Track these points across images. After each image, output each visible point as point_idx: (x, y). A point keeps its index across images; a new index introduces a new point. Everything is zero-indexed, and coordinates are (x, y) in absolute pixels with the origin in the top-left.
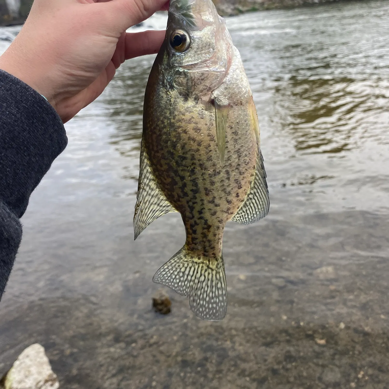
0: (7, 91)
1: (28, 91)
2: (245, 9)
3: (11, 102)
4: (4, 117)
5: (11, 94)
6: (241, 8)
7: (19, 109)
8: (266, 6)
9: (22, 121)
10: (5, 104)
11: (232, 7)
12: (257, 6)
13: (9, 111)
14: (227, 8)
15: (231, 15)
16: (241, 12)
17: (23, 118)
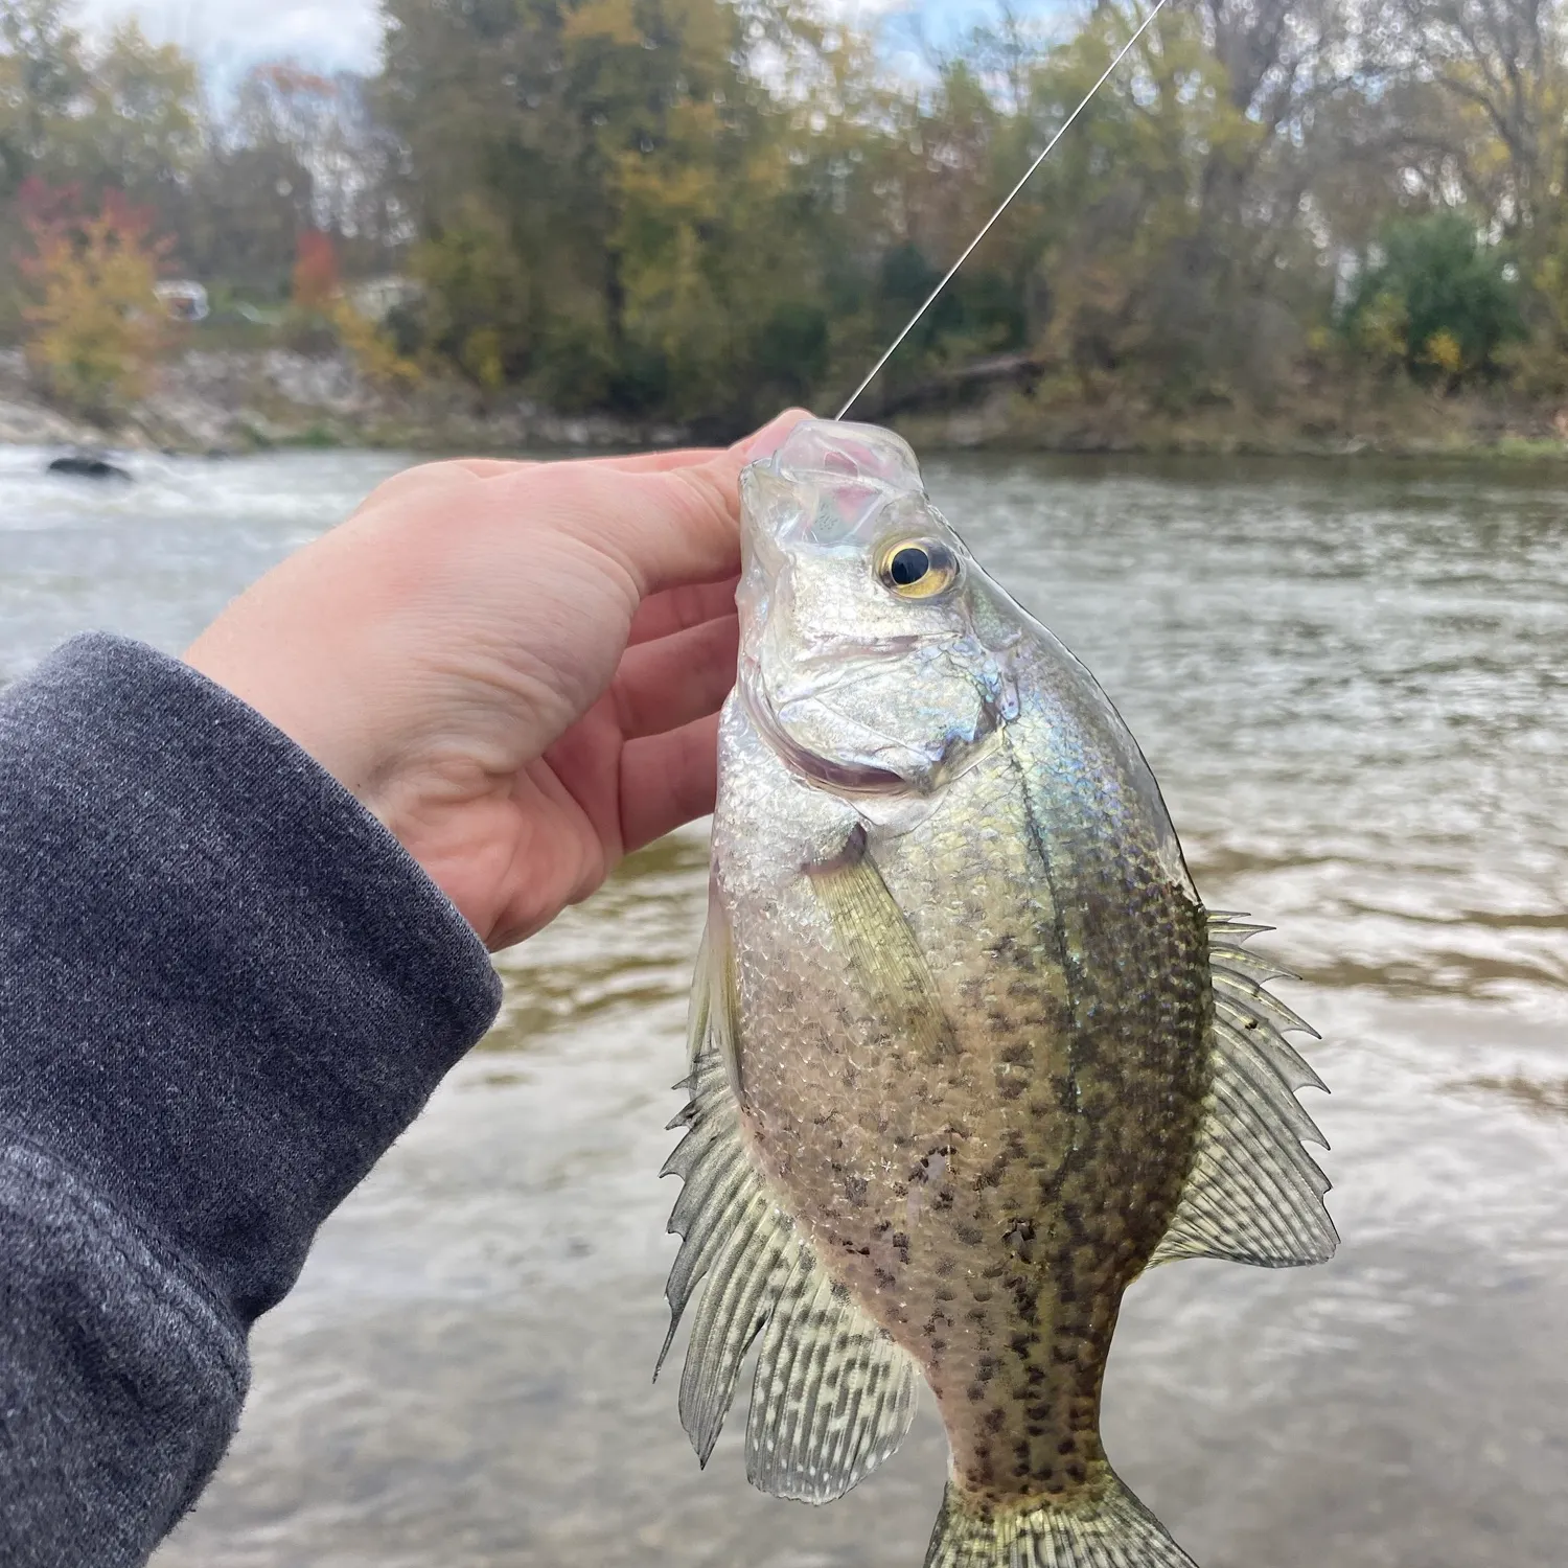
0: (195, 755)
1: (284, 762)
2: (277, 431)
3: (203, 803)
4: (169, 864)
5: (209, 769)
6: (260, 424)
7: (237, 836)
8: (370, 429)
9: (246, 890)
10: (176, 812)
11: (221, 416)
12: (332, 428)
13: (191, 842)
14: (199, 418)
15: (215, 454)
16: (260, 445)
17: (250, 874)
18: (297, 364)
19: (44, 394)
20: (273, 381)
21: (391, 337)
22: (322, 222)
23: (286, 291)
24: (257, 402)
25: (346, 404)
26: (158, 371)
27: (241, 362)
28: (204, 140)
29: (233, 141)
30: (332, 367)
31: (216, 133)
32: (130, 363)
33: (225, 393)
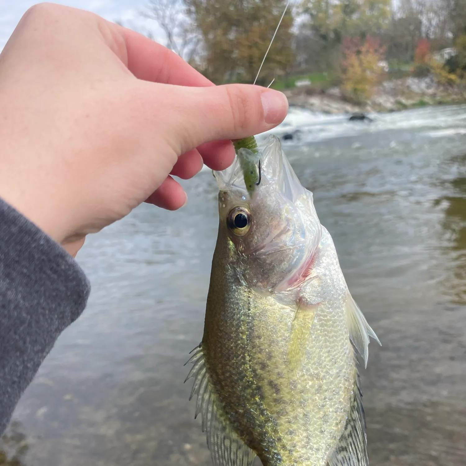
2: (409, 102)
6: (404, 101)
8: (438, 98)
11: (392, 100)
12: (426, 99)
14: (386, 101)
15: (391, 111)
16: (404, 107)
18: (416, 80)
19: (345, 99)
20: (408, 87)
21: (447, 68)
22: (424, 35)
23: (412, 58)
24: (403, 93)
25: (431, 91)
26: (375, 89)
27: (399, 82)
28: (389, 17)
29: (399, 16)
30: (427, 80)
31: (393, 14)
32: (367, 87)
33: (394, 93)
